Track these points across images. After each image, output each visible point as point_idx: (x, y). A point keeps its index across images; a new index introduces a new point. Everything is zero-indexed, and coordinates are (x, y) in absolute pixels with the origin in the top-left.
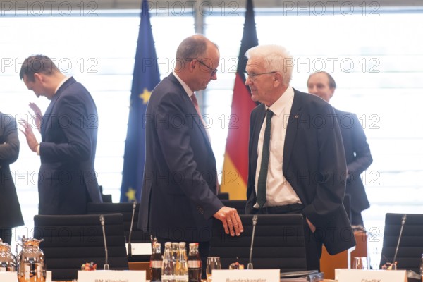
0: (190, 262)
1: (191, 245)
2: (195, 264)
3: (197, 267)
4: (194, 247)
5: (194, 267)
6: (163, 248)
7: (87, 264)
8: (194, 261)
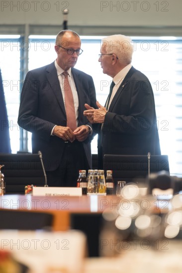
0: (107, 183)
1: (108, 171)
2: (110, 185)
3: (112, 187)
4: (109, 173)
5: (110, 187)
6: (87, 174)
7: (29, 186)
8: (110, 183)
